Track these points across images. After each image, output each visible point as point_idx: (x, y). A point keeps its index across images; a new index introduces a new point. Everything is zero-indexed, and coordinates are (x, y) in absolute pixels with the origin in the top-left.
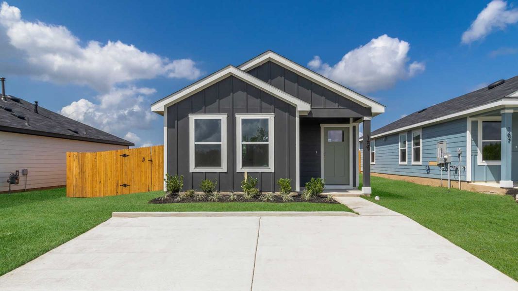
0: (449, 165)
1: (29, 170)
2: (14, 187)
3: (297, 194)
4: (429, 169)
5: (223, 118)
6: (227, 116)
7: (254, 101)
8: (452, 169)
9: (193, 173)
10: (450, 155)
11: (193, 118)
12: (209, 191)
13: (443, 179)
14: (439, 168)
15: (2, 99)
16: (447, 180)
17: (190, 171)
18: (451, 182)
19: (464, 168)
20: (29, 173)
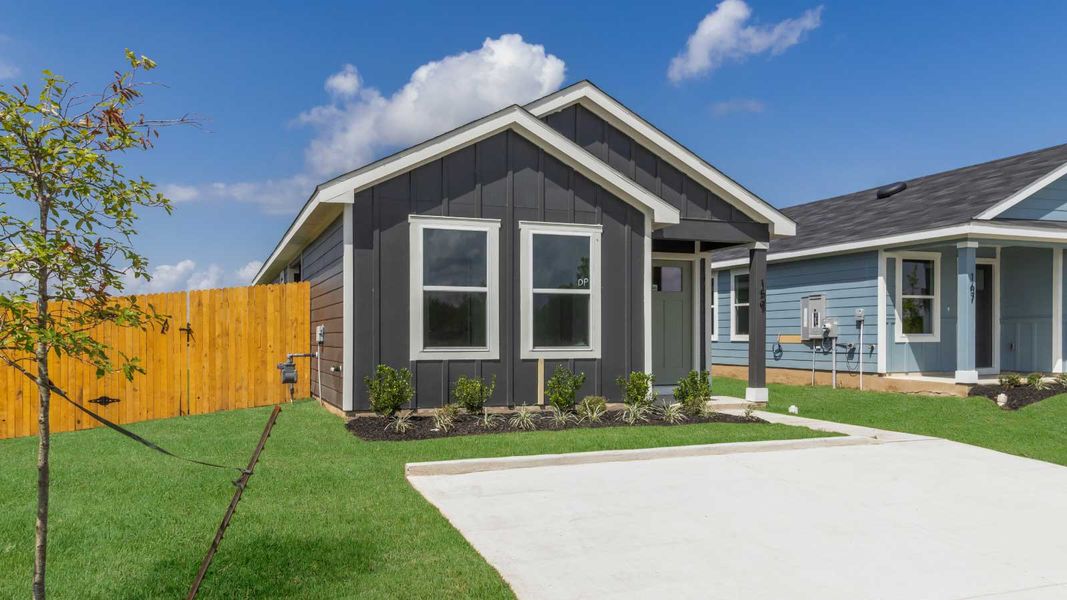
0: (834, 341)
4: (780, 350)
5: (491, 229)
6: (499, 225)
7: (560, 195)
8: (840, 349)
9: (418, 362)
10: (836, 323)
11: (418, 225)
13: (816, 370)
14: (808, 349)
16: (831, 371)
17: (412, 358)
18: (838, 375)
19: (872, 348)
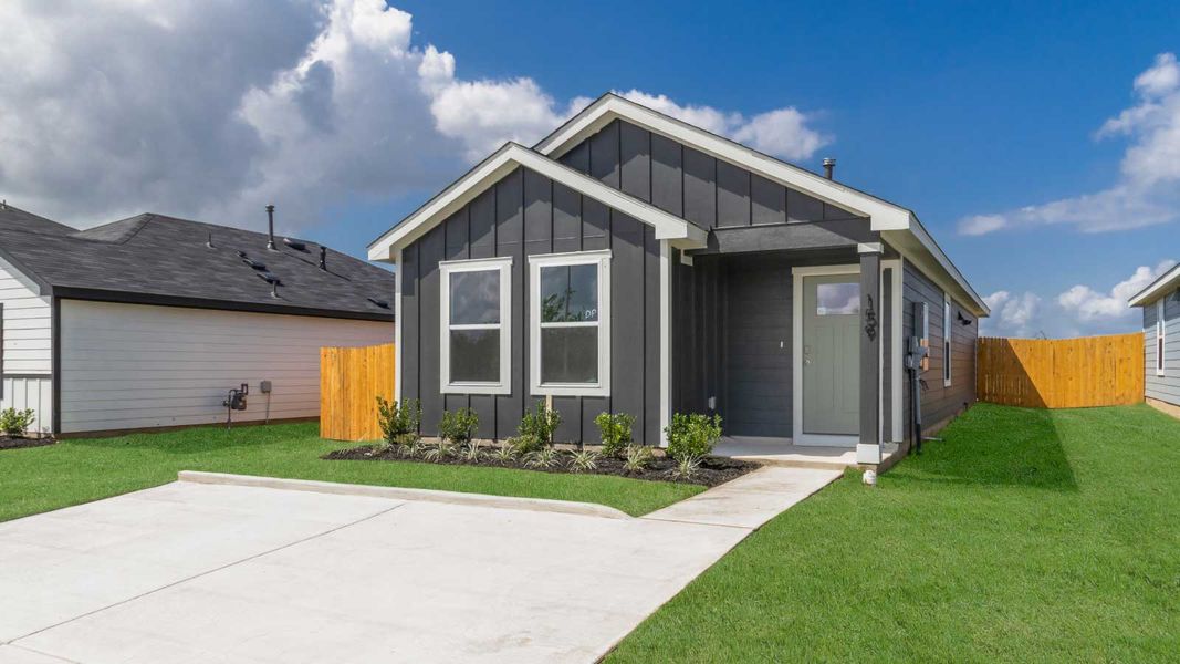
1: (274, 382)
2: (237, 416)
3: (663, 454)
5: (503, 266)
6: (511, 262)
7: (568, 223)
9: (446, 395)
11: (447, 269)
12: (461, 438)
15: (269, 246)
17: (442, 392)
20: (273, 389)
